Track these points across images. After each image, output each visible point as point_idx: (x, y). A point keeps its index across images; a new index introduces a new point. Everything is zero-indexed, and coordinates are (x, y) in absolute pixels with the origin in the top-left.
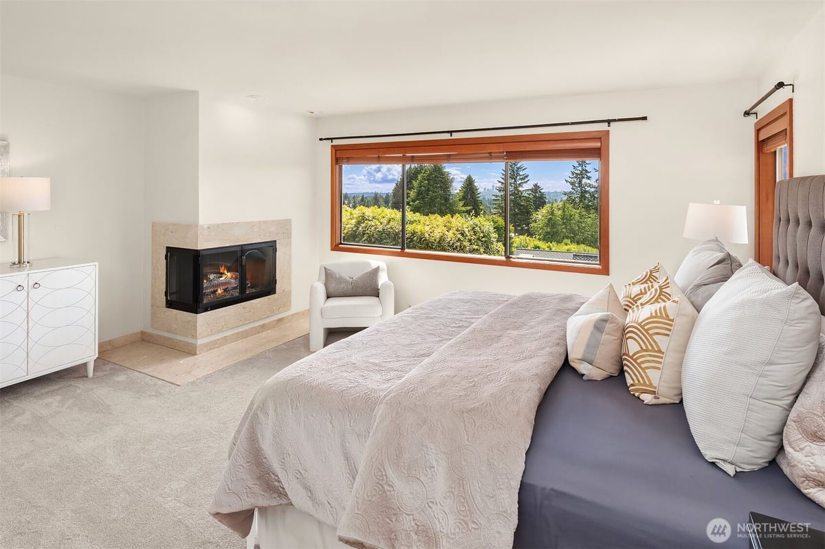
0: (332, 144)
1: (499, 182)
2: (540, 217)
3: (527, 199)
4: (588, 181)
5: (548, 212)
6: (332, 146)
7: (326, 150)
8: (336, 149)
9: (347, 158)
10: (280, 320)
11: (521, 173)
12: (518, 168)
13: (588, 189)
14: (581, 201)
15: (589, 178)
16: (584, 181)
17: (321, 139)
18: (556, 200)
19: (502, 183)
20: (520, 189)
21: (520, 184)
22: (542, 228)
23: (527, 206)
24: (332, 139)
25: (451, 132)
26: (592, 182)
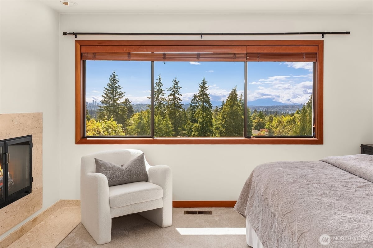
0: (77, 39)
1: (103, 96)
2: (133, 122)
3: (123, 110)
4: (163, 97)
5: (138, 119)
6: (76, 41)
7: (70, 44)
8: (81, 45)
9: (93, 53)
10: (35, 220)
11: (119, 91)
12: (116, 87)
13: (163, 102)
14: (158, 110)
15: (163, 94)
16: (160, 96)
17: (65, 34)
18: (138, 110)
19: (105, 98)
20: (118, 102)
21: (118, 99)
22: (134, 130)
23: (123, 114)
24: (76, 34)
25: (202, 34)
26: (166, 97)
